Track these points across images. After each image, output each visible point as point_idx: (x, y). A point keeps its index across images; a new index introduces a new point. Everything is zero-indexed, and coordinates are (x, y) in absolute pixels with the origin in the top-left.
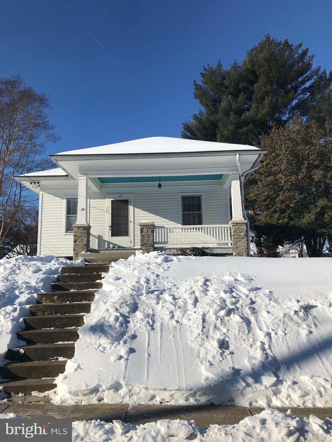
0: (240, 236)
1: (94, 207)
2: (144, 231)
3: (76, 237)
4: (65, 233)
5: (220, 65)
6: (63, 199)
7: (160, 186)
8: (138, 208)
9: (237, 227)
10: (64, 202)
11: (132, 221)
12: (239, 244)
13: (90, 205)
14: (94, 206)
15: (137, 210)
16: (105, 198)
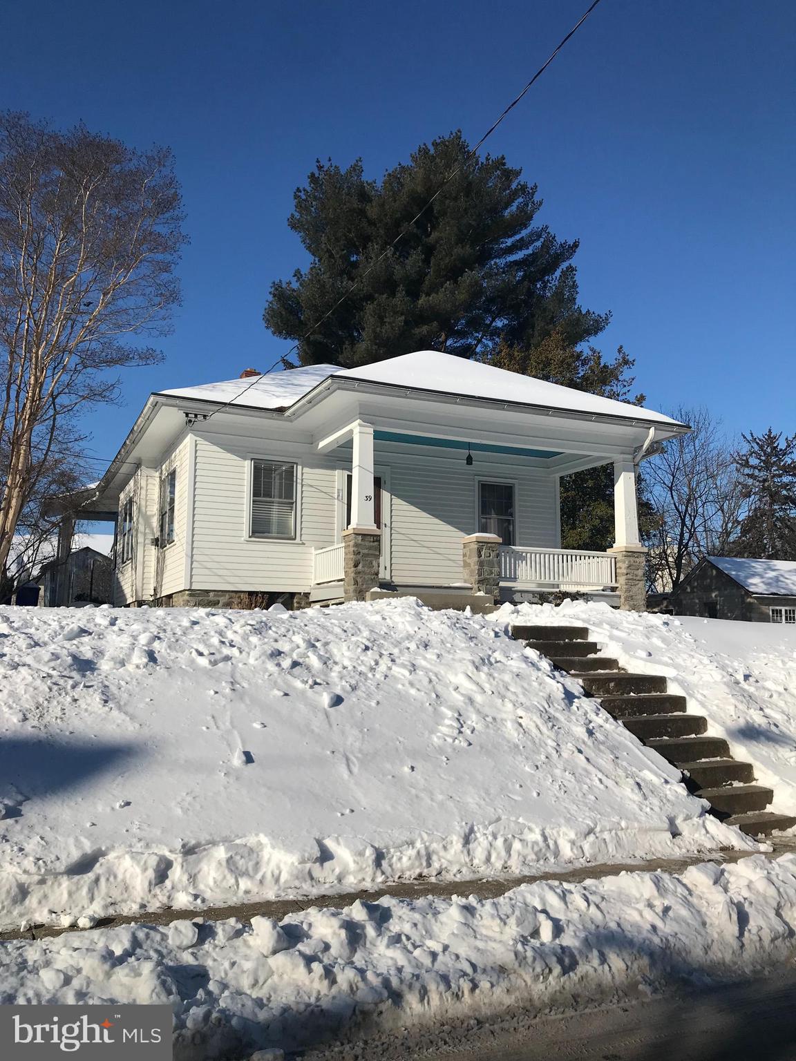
0: (636, 576)
1: (311, 486)
2: (483, 553)
3: (359, 557)
4: (250, 537)
5: (356, 169)
6: (245, 458)
7: (469, 460)
8: (399, 496)
9: (632, 559)
10: (247, 467)
11: (388, 524)
12: (634, 589)
13: (302, 480)
14: (310, 482)
15: (396, 501)
16: (333, 468)
